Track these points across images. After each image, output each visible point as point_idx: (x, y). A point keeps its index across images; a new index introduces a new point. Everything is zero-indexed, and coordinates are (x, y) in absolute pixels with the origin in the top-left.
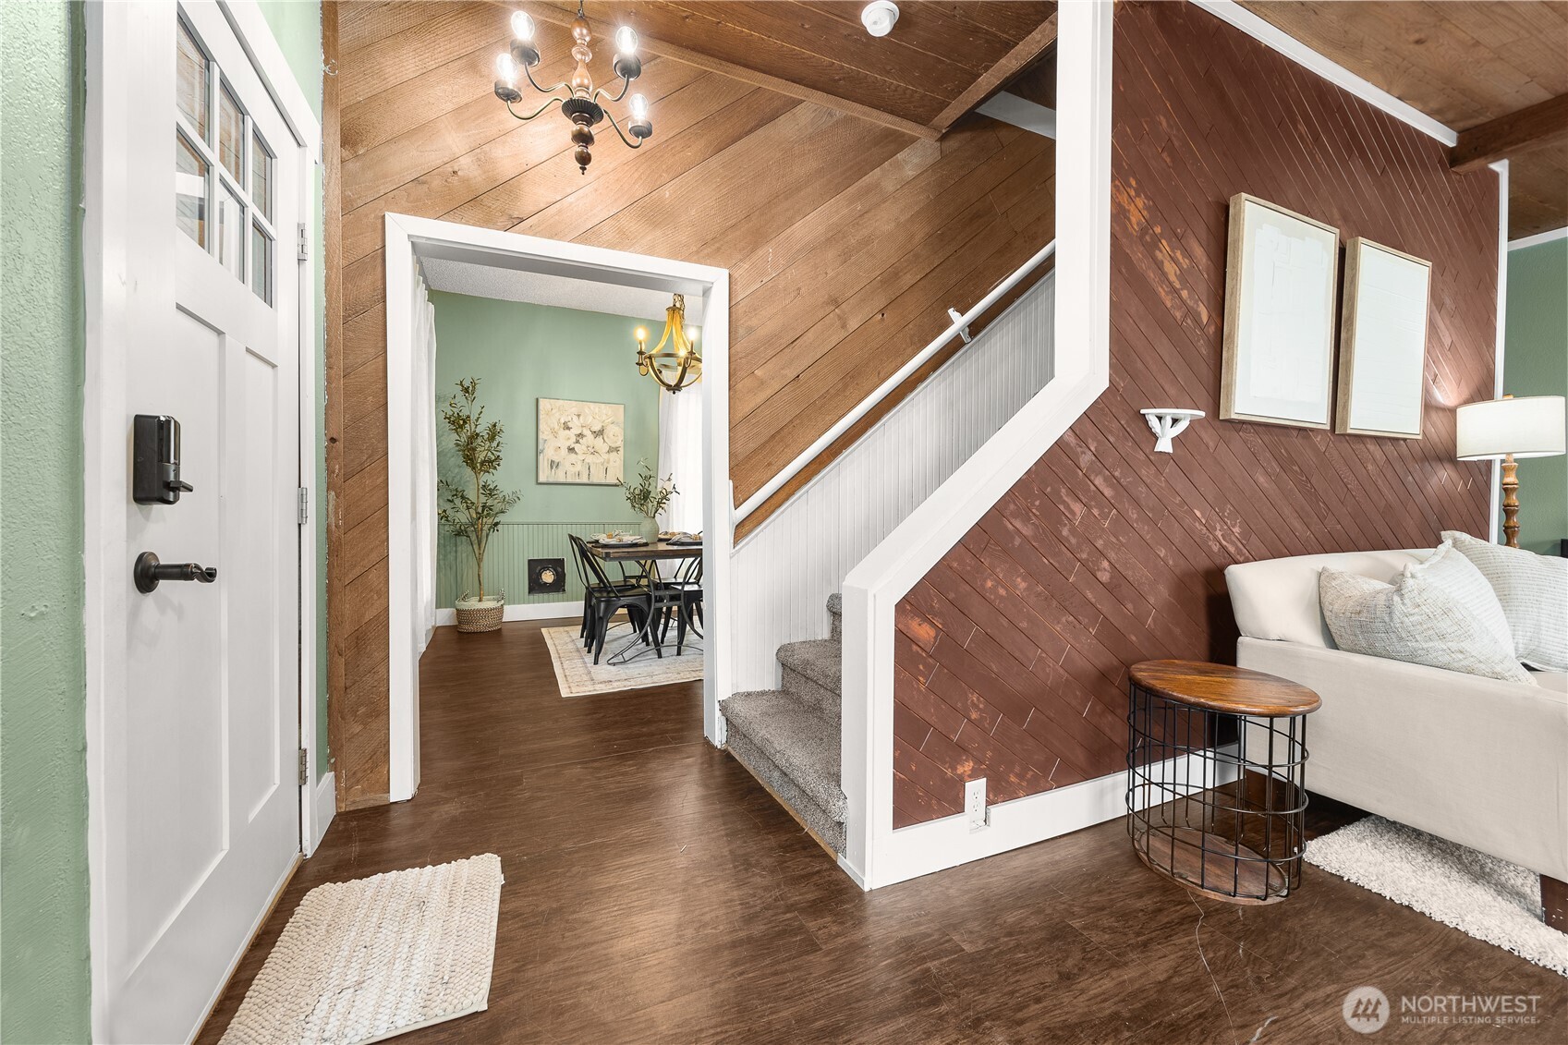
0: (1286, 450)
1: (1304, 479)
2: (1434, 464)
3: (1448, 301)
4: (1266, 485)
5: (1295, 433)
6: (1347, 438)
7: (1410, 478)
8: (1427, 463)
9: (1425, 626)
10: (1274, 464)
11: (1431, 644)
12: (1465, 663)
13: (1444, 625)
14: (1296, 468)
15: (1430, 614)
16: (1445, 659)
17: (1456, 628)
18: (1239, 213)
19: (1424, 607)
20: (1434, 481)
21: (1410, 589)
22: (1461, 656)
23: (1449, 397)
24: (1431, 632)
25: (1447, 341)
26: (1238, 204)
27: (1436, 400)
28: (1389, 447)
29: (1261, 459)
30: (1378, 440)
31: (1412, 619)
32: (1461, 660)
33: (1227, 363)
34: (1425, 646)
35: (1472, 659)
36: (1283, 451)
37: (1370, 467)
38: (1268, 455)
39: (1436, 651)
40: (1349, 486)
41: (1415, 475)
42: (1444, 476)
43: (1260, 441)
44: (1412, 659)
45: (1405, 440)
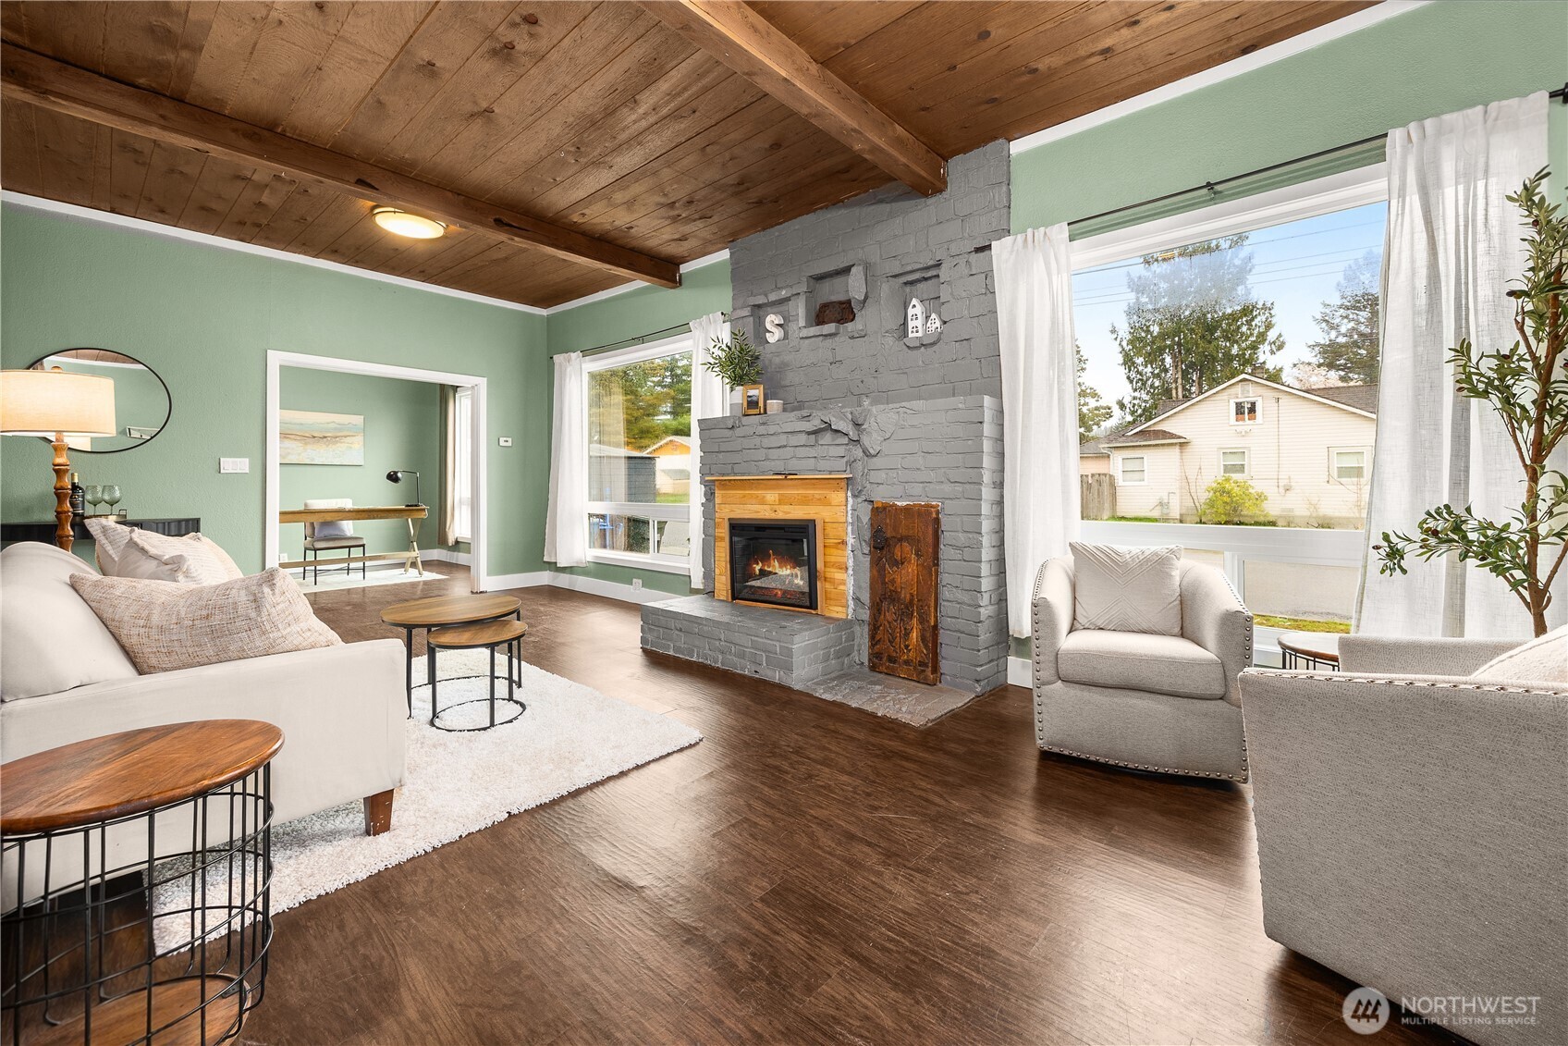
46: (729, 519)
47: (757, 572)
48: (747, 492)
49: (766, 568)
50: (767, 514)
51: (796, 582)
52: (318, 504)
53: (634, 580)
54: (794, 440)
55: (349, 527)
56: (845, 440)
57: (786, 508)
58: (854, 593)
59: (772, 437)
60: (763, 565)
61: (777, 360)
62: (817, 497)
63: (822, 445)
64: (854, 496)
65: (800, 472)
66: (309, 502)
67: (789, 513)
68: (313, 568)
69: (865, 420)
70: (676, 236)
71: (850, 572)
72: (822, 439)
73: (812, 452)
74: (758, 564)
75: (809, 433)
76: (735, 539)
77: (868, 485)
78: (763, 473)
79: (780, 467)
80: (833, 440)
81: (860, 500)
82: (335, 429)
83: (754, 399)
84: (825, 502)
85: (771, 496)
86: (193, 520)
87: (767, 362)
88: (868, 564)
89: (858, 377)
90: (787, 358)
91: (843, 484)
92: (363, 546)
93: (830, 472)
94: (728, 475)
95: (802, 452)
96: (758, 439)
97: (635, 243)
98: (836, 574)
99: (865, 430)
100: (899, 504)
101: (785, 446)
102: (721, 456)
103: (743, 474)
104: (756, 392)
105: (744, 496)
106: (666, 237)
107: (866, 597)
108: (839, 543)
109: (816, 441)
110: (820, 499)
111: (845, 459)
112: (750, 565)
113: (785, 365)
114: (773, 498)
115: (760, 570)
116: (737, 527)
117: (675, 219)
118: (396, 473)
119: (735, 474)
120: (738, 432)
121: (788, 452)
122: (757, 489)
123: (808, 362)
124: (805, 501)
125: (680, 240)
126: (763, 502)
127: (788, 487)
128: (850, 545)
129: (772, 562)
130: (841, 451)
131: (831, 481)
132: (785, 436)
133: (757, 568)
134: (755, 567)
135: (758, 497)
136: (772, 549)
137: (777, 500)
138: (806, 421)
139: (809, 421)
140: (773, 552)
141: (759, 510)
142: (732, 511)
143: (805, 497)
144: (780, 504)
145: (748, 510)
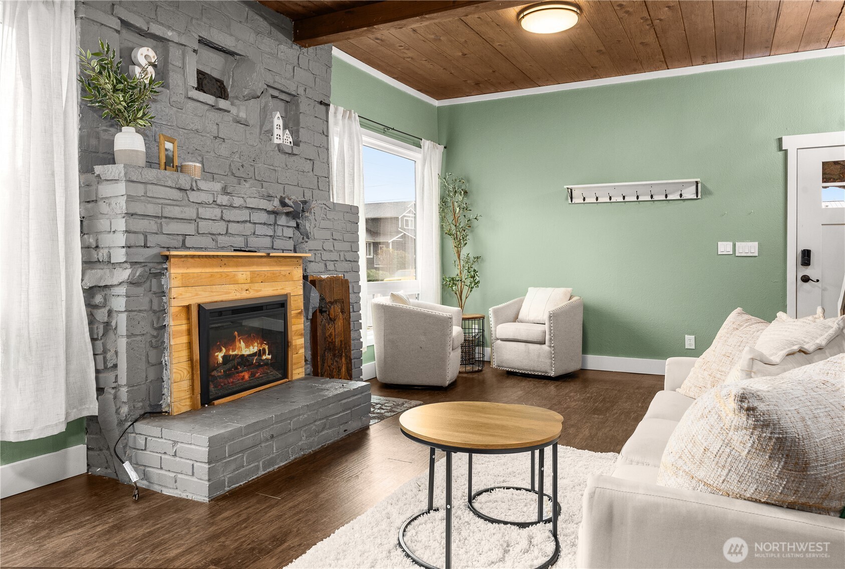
46: (199, 305)
47: (220, 360)
49: (231, 353)
50: (239, 294)
51: (264, 357)
54: (255, 217)
56: (294, 223)
57: (258, 286)
60: (227, 350)
62: (283, 273)
67: (260, 290)
74: (221, 350)
75: (269, 212)
78: (223, 248)
79: (239, 242)
80: (287, 222)
85: (242, 274)
89: (239, 160)
91: (301, 261)
98: (297, 341)
100: (323, 277)
101: (247, 222)
102: (163, 223)
103: (199, 249)
105: (212, 276)
108: (299, 313)
109: (275, 221)
110: (285, 276)
114: (244, 277)
115: (224, 357)
120: (192, 196)
121: (248, 228)
124: (275, 278)
126: (233, 281)
129: (237, 343)
130: (290, 232)
132: (247, 212)
133: (220, 356)
134: (217, 356)
135: (228, 276)
136: (236, 333)
137: (249, 279)
138: (268, 200)
139: (270, 201)
140: (239, 336)
141: (230, 291)
142: (197, 295)
143: (273, 274)
144: (252, 282)
145: (217, 292)
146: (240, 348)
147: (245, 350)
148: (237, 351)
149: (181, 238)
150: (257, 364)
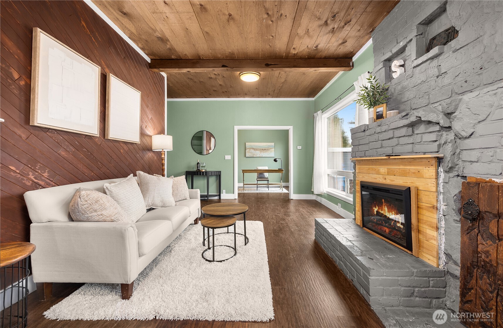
0: (78, 142)
1: (90, 154)
2: (146, 151)
3: (150, 106)
4: (66, 156)
5: (84, 137)
6: (111, 141)
7: (138, 155)
8: (144, 151)
9: (89, 208)
10: (71, 148)
11: (92, 214)
12: (103, 218)
13: (96, 207)
14: (85, 150)
15: (91, 203)
16: (97, 218)
17: (100, 207)
18: (36, 36)
19: (88, 201)
20: (147, 156)
21: (83, 195)
22: (101, 216)
23: (151, 133)
24: (91, 210)
25: (150, 117)
26: (36, 32)
27: (146, 133)
28: (130, 146)
29: (63, 145)
30: (125, 143)
31: (85, 206)
32: (102, 218)
33: (33, 100)
34: (90, 215)
35: (105, 217)
36: (76, 143)
37: (122, 151)
38: (67, 143)
39: (94, 216)
40: (113, 157)
41: (140, 154)
42: (150, 155)
43: (61, 138)
44: (88, 221)
45: (136, 143)
46: (361, 182)
47: (375, 213)
48: (370, 167)
49: (380, 211)
50: (381, 180)
51: (398, 225)
52: (260, 168)
53: (339, 204)
54: (398, 133)
55: (266, 175)
56: (437, 128)
57: (392, 177)
58: (445, 249)
59: (384, 133)
60: (379, 209)
61: (399, 87)
62: (413, 171)
63: (417, 134)
64: (446, 172)
65: (403, 154)
66: (258, 167)
67: (394, 181)
68: (256, 186)
69: (456, 109)
70: (340, 42)
71: (442, 231)
72: (417, 129)
73: (410, 140)
74: (376, 207)
75: (408, 127)
76: (363, 193)
77: (460, 162)
78: (380, 155)
79: (390, 151)
80: (426, 129)
81: (451, 175)
82: (268, 147)
83: (381, 113)
84: (418, 175)
85: (383, 169)
86: (219, 171)
87: (393, 90)
88: (459, 229)
89: (462, 79)
90: (405, 83)
91: (434, 162)
92: (268, 180)
93: (425, 153)
94: (363, 157)
95: (403, 140)
96: (377, 135)
97: (324, 54)
99: (455, 117)
100: (496, 181)
101: (393, 138)
102: (360, 147)
103: (370, 156)
104: (381, 109)
105: (369, 169)
106: (336, 44)
107: (457, 256)
108: (431, 207)
109: (413, 132)
110: (414, 173)
111: (437, 143)
112: (372, 208)
113: (404, 88)
114: (384, 171)
115: (377, 212)
116: (364, 186)
117: (333, 31)
118: (276, 159)
119: (366, 157)
120: (367, 133)
121: (394, 141)
122: (376, 165)
123: (419, 81)
124: (404, 174)
125: (343, 43)
126: (378, 173)
127: (393, 164)
128: (441, 210)
129: (384, 207)
130: (433, 137)
131: (424, 160)
132: (392, 132)
133: (376, 209)
134: (374, 209)
135: (376, 170)
136: (383, 200)
137: (387, 172)
138: (406, 119)
139: (408, 119)
140: (385, 203)
141: (377, 178)
142: (363, 177)
143: (404, 171)
144: (388, 174)
145: (372, 177)
146: (385, 210)
147: (387, 213)
148: (383, 211)
149: (363, 152)
150: (394, 227)
